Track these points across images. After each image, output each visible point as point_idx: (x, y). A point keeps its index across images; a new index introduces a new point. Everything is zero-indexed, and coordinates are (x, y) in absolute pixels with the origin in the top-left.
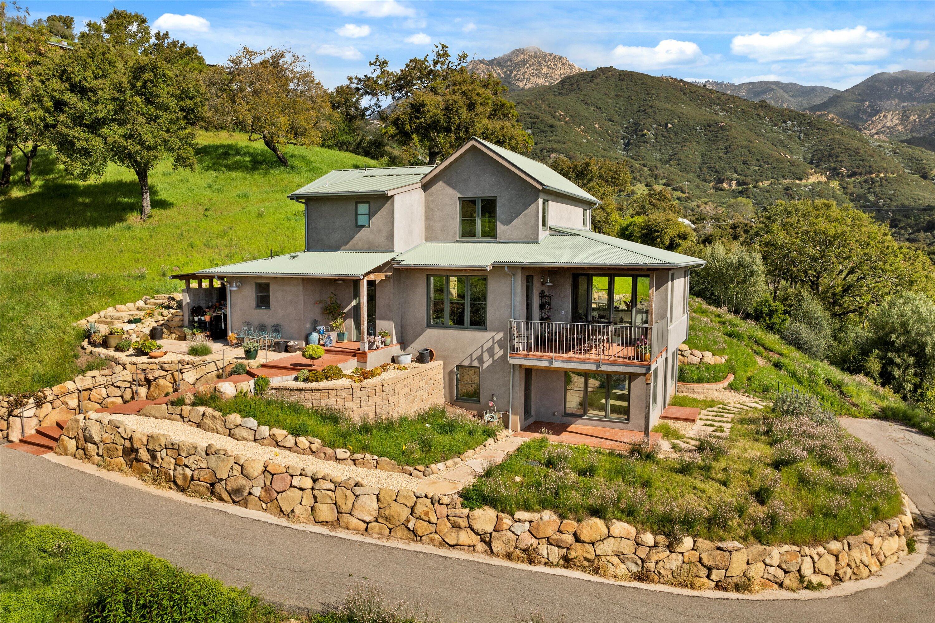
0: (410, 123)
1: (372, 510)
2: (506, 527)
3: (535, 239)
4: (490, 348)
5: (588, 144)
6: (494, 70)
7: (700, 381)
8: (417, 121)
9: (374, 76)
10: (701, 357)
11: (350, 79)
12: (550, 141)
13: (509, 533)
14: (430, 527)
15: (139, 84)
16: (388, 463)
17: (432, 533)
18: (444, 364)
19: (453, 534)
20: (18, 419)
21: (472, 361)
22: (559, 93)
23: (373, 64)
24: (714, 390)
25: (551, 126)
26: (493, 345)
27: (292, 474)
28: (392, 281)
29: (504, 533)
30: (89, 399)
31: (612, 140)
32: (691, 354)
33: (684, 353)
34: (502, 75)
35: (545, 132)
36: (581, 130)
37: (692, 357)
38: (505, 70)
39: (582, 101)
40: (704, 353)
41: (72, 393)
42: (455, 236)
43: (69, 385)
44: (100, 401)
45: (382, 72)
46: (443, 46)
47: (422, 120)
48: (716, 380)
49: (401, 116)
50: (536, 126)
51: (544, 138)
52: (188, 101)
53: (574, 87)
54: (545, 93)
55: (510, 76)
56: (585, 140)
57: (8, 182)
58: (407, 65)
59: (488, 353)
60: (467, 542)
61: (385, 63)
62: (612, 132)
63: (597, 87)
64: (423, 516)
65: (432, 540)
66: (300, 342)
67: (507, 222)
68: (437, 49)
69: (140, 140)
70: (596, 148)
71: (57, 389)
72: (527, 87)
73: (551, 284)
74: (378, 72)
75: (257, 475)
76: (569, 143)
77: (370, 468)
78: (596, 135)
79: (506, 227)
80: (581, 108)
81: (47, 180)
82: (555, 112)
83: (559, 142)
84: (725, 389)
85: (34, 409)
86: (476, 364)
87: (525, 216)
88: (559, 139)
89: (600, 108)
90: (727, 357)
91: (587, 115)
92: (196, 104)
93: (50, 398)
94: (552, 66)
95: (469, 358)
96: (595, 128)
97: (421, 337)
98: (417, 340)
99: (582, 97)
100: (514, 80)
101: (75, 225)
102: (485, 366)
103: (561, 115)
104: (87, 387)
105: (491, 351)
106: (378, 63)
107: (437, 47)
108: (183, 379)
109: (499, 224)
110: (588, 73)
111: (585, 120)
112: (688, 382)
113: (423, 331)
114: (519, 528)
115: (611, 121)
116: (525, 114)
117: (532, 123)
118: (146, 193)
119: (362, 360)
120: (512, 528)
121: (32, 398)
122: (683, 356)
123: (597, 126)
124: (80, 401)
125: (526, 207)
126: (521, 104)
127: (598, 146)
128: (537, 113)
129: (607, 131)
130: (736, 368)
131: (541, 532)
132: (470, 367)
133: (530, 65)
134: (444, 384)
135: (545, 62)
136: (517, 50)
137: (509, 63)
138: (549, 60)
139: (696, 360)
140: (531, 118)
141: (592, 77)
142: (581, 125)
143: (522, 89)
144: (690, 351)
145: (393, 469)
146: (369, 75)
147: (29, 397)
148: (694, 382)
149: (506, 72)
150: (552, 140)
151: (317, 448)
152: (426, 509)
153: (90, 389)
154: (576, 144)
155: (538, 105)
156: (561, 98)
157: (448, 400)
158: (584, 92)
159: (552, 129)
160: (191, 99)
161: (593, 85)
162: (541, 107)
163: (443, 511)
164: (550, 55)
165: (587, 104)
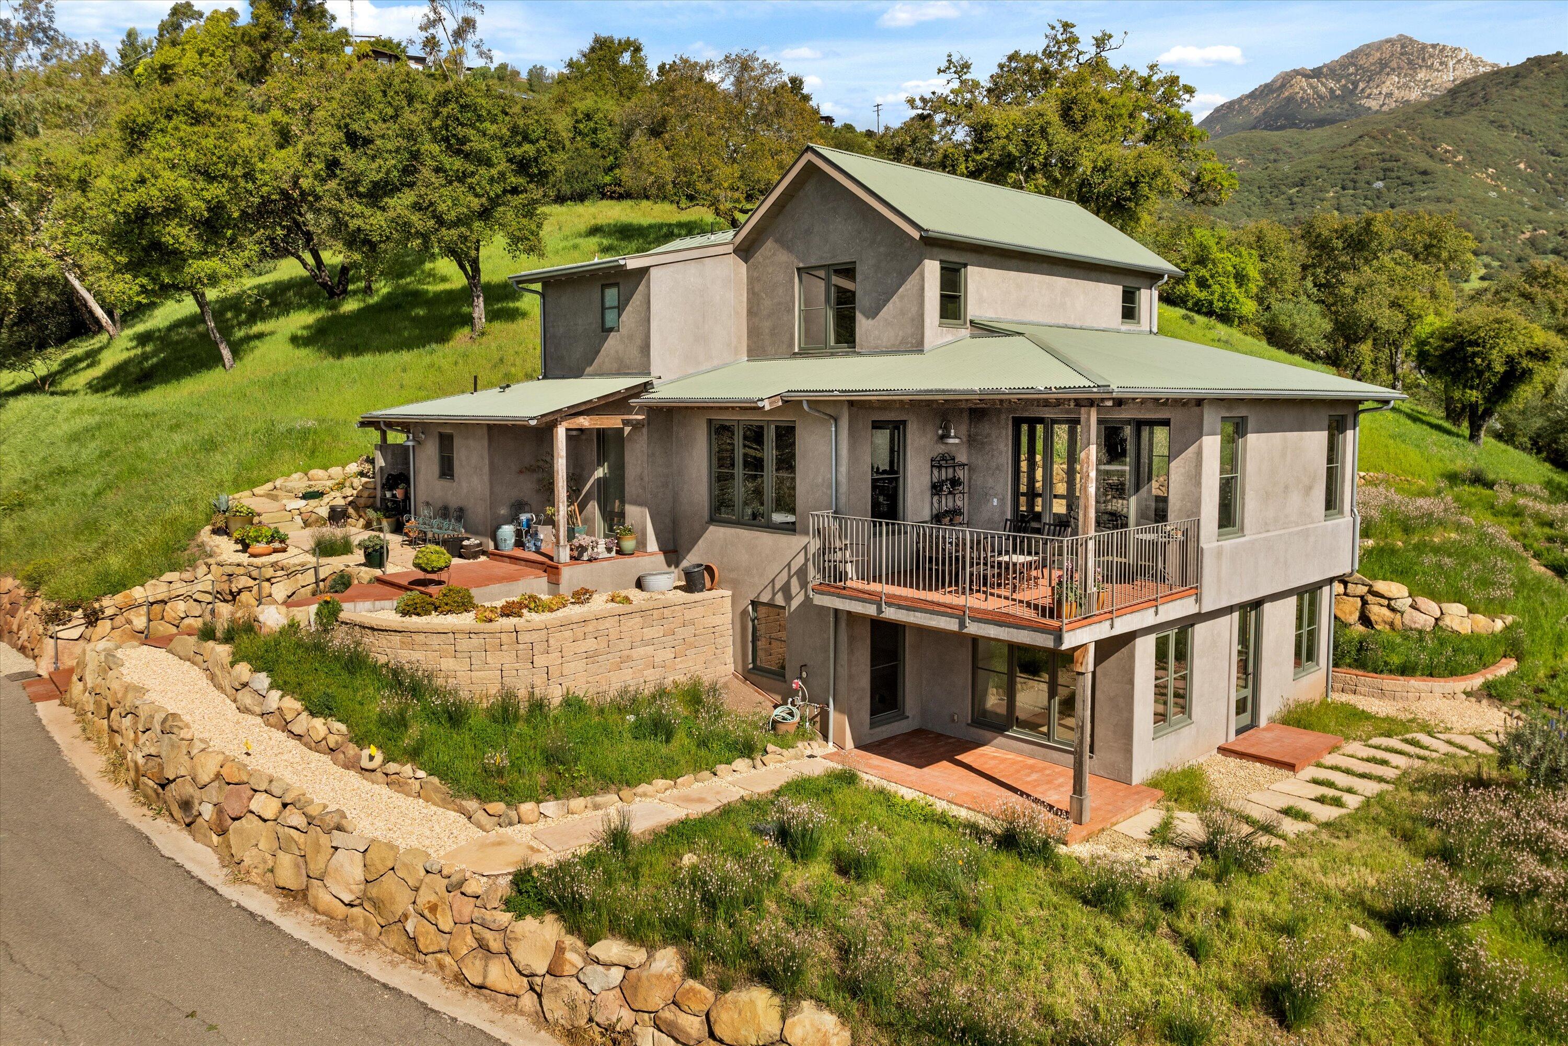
0: (966, 160)
1: (351, 881)
2: (568, 970)
3: (918, 347)
4: (800, 570)
5: (1499, 200)
6: (1322, 84)
7: (1406, 670)
8: (978, 157)
9: (946, 91)
10: (1438, 614)
11: (911, 102)
12: (1420, 200)
13: (574, 985)
14: (439, 939)
15: (437, 123)
16: (436, 790)
17: (441, 951)
18: (733, 596)
19: (477, 962)
20: (52, 641)
21: (774, 594)
22: (1446, 113)
23: (944, 71)
24: (1438, 694)
25: (1425, 173)
26: (805, 564)
27: (256, 787)
28: (645, 430)
29: (563, 981)
30: (163, 618)
31: (1556, 191)
32: (1411, 606)
33: (1397, 604)
34: (1338, 92)
35: (1410, 184)
36: (1488, 176)
37: (1415, 613)
38: (1343, 82)
39: (1492, 122)
40: (1445, 606)
41: (140, 605)
42: (791, 345)
43: (138, 593)
44: (176, 622)
45: (961, 82)
46: (1066, 26)
47: (986, 154)
48: (1453, 671)
49: (950, 150)
50: (1393, 175)
51: (1409, 195)
52: (527, 147)
53: (1478, 98)
54: (1416, 116)
55: (1352, 92)
56: (1493, 194)
57: (345, 292)
58: (1001, 66)
59: (799, 578)
60: (503, 985)
61: (966, 66)
62: (1555, 175)
63: (1525, 93)
64: (426, 913)
65: (441, 966)
66: (484, 540)
67: (872, 313)
68: (1054, 32)
69: (434, 211)
70: (1517, 206)
71: (119, 598)
72: (1385, 108)
73: (957, 441)
74: (956, 84)
75: (208, 780)
76: (1460, 200)
77: (408, 795)
78: (1519, 184)
79: (870, 322)
80: (1491, 136)
81: (398, 286)
82: (1435, 147)
83: (1438, 200)
84: (1468, 694)
85: (83, 628)
86: (780, 600)
87: (902, 298)
88: (1439, 194)
89: (1530, 133)
90: (1509, 619)
91: (1500, 146)
92: (538, 151)
93: (108, 612)
94: (1436, 65)
95: (769, 588)
96: (1519, 170)
97: (700, 542)
98: (696, 547)
99: (1491, 116)
100: (1360, 99)
101: (381, 350)
102: (795, 604)
103: (1446, 151)
104: (159, 597)
105: (802, 573)
106: (953, 69)
107: (1053, 28)
108: (270, 595)
109: (859, 316)
110: (1508, 71)
111: (1496, 157)
112: (1375, 671)
113: (704, 530)
114: (597, 978)
115: (1553, 154)
116: (1372, 154)
117: (1385, 170)
118: (478, 297)
119: (553, 577)
120: (581, 977)
121: (80, 611)
122: (1393, 610)
123: (1522, 166)
124: (150, 620)
125: (902, 279)
126: (1367, 138)
127: (1521, 203)
128: (1397, 151)
129: (1544, 174)
130: (1527, 645)
131: (640, 997)
132: (771, 605)
133: (1393, 70)
134: (734, 636)
135: (1424, 59)
136: (1368, 46)
137: (1352, 70)
138: (1431, 56)
139: (1423, 621)
140: (1384, 161)
141: (1517, 76)
142: (1488, 166)
143: (1377, 112)
144: (1410, 601)
145: (444, 804)
146: (939, 91)
147: (75, 608)
148: (1391, 672)
149: (1345, 86)
150: (1424, 198)
151: (337, 743)
152: (433, 898)
153: (164, 602)
154: (1474, 201)
155: (1400, 137)
156: (1448, 121)
157: (740, 669)
158: (1499, 106)
159: (1425, 178)
160: (532, 142)
161: (1517, 92)
162: (1405, 140)
163: (467, 909)
164: (1434, 46)
165: (1502, 127)
